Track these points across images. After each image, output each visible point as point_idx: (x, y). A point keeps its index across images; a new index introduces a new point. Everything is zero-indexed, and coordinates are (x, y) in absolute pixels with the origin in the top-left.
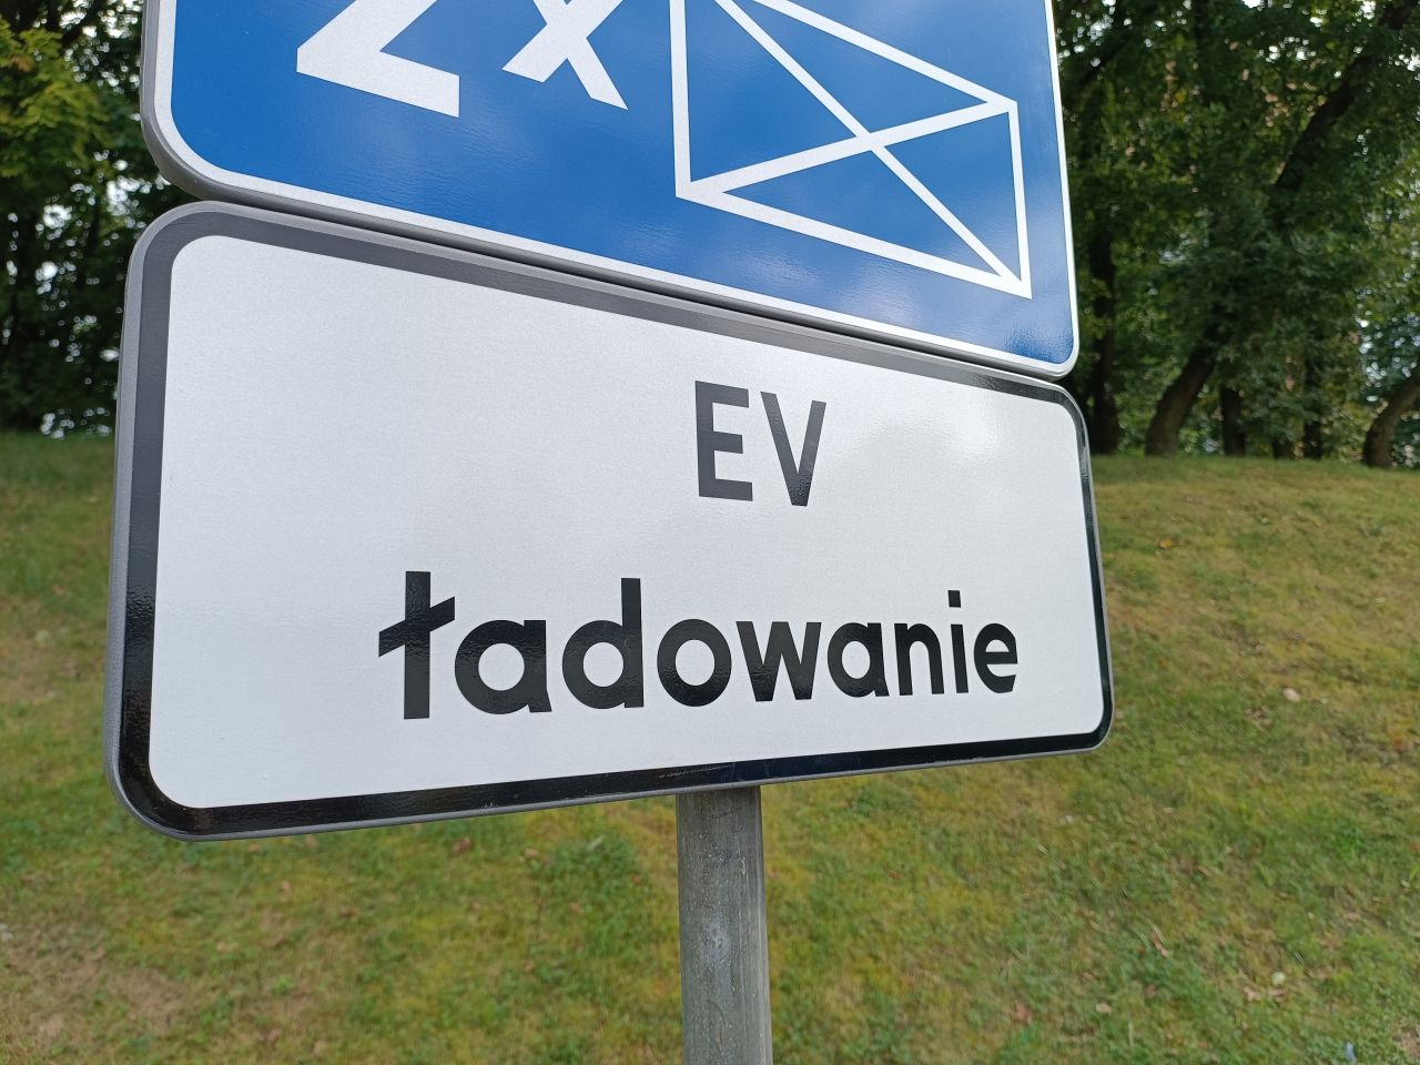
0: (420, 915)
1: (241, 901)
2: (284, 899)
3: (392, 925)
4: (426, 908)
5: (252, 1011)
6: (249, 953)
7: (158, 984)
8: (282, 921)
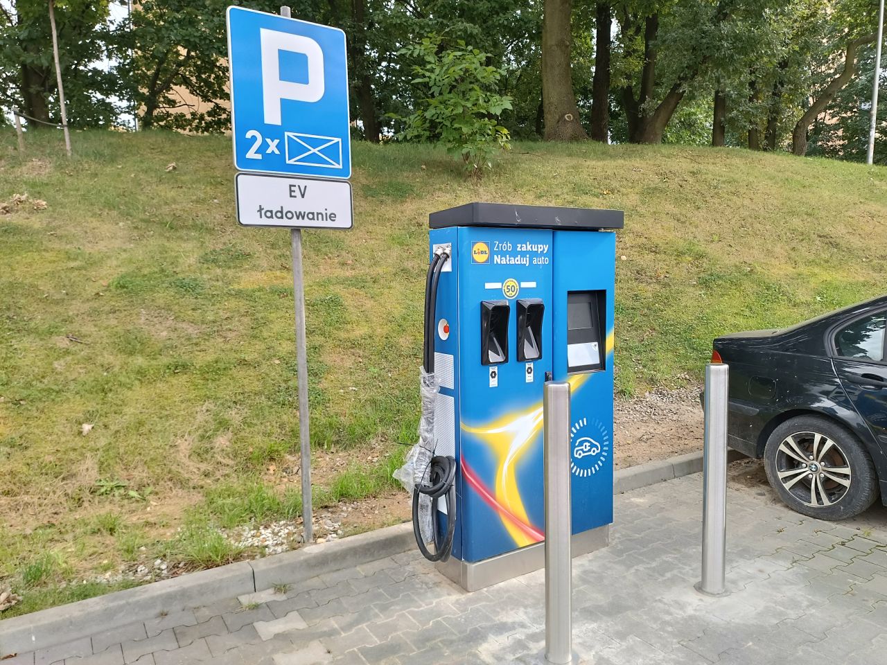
0: (270, 313)
1: (213, 307)
2: (226, 307)
3: (262, 315)
4: (272, 311)
5: (221, 333)
6: (217, 319)
7: (192, 326)
8: (226, 313)
